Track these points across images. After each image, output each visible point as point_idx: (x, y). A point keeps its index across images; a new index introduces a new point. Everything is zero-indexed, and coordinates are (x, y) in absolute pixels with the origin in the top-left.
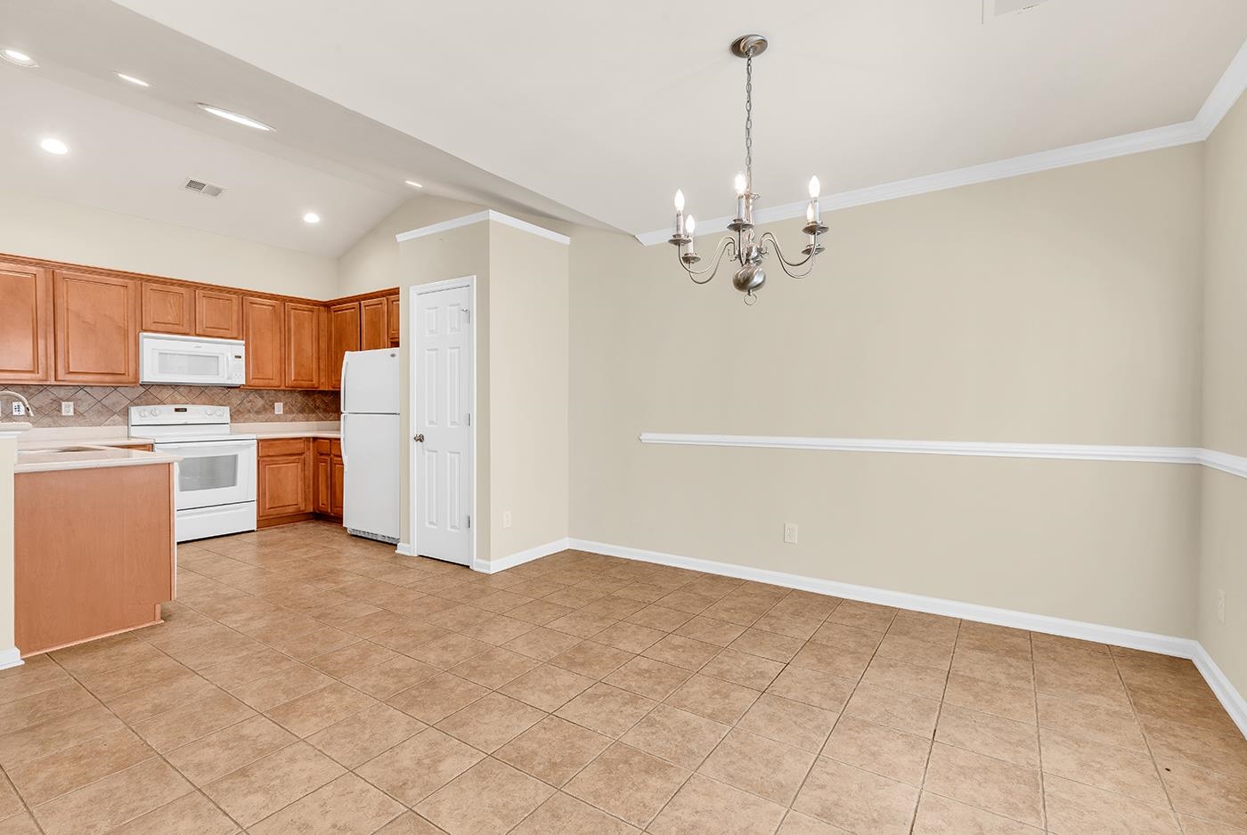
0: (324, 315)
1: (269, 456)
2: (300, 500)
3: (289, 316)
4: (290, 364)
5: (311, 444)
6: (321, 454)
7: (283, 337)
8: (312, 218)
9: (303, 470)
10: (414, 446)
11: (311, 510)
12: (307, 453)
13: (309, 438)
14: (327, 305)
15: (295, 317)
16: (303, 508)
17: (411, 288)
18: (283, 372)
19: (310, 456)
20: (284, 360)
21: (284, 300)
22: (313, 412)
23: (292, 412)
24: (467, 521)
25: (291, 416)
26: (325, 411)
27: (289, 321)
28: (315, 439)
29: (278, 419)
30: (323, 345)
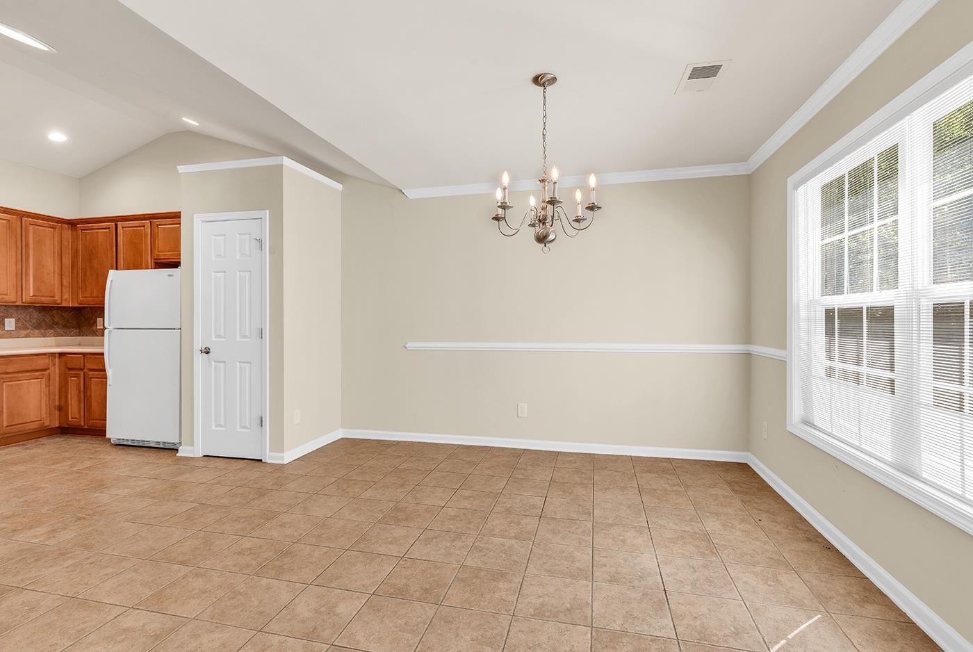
0: (67, 233)
1: (7, 373)
2: (44, 416)
3: (27, 232)
4: (27, 280)
5: (57, 360)
6: (70, 369)
7: (19, 252)
8: (57, 137)
9: (48, 386)
10: (199, 359)
11: (57, 426)
12: (52, 368)
13: (55, 353)
14: (73, 224)
15: (34, 233)
16: (47, 423)
17: (195, 215)
18: (21, 288)
19: (55, 371)
20: (21, 275)
21: (21, 215)
22: (51, 328)
23: (26, 328)
24: (259, 422)
25: (24, 332)
26: (65, 326)
27: (27, 237)
28: (61, 355)
29: (10, 335)
30: (67, 261)
